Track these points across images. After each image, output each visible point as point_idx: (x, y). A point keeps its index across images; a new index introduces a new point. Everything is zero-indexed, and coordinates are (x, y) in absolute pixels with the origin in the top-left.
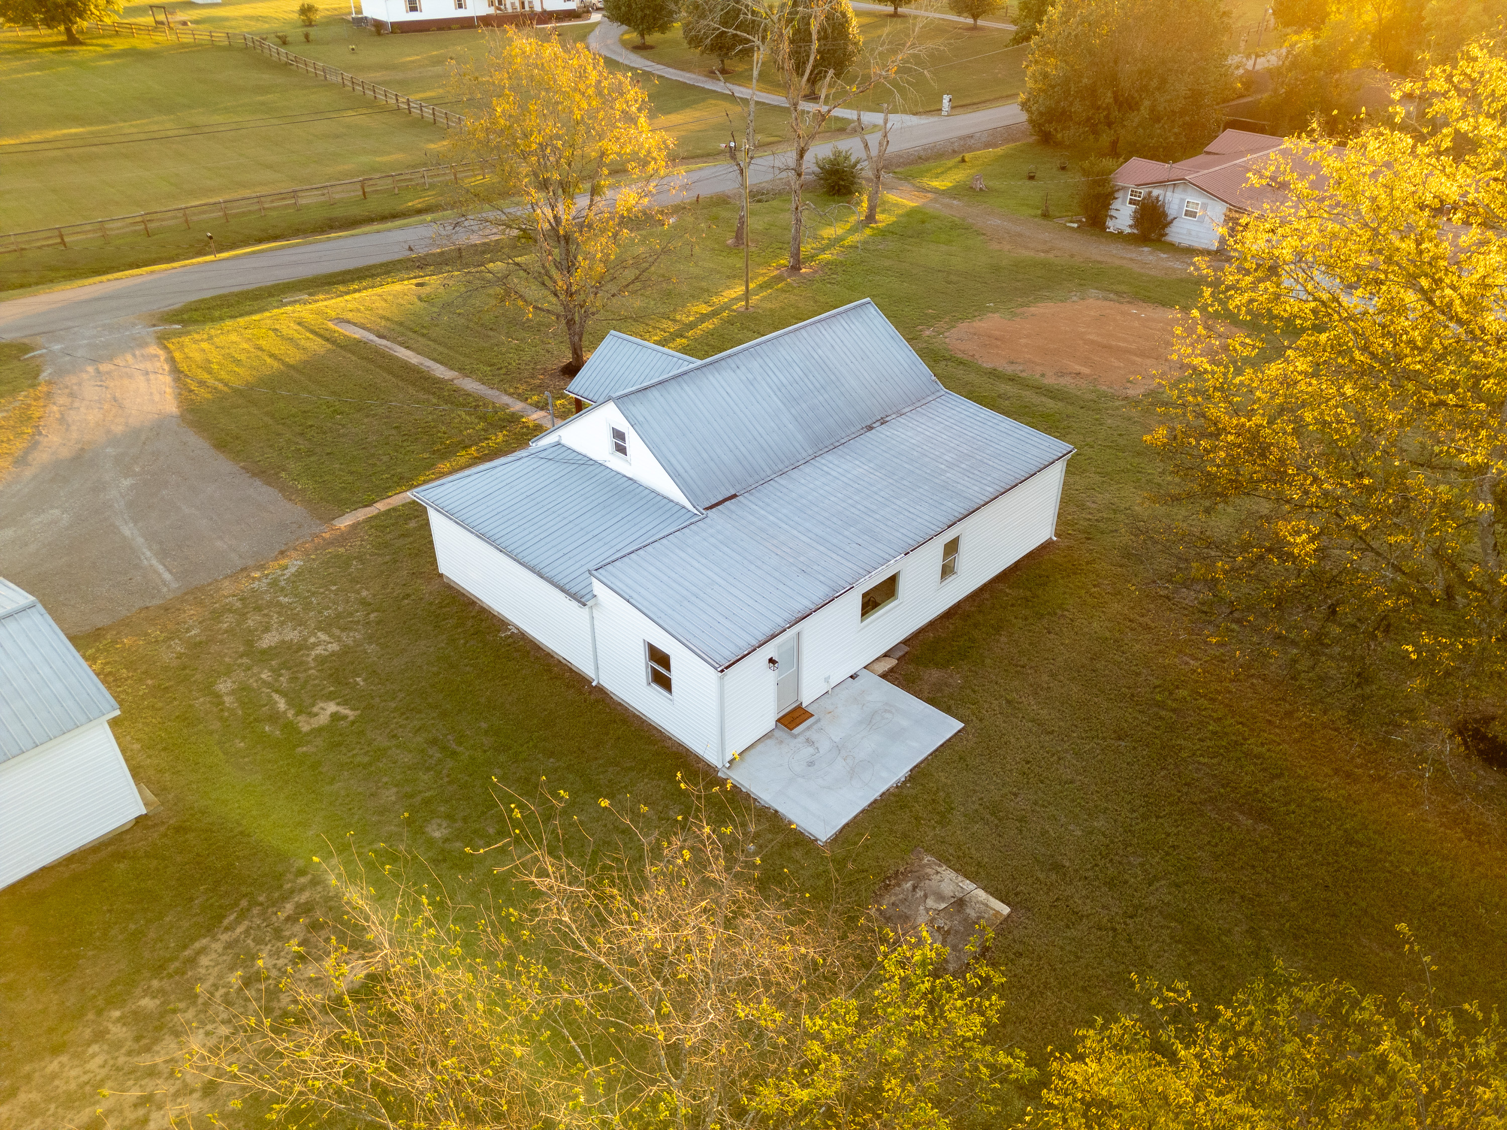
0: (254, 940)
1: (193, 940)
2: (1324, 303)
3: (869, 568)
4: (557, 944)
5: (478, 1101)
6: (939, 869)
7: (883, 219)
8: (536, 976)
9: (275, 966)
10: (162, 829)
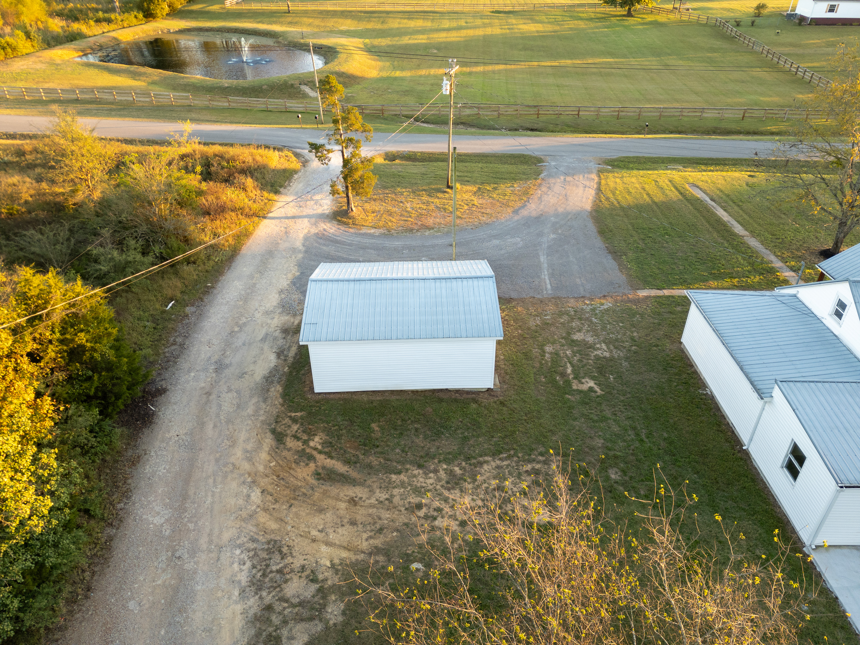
0: (509, 472)
1: (486, 455)
4: (651, 575)
5: (572, 621)
8: (630, 583)
9: (512, 489)
10: (496, 399)
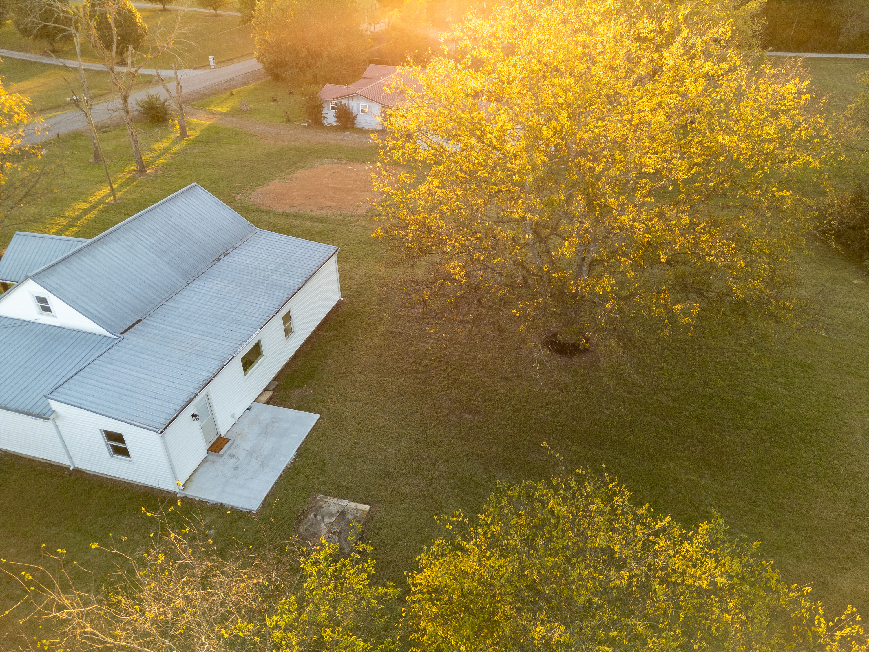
2: (437, 150)
3: (240, 343)
6: (326, 500)
7: (192, 134)
